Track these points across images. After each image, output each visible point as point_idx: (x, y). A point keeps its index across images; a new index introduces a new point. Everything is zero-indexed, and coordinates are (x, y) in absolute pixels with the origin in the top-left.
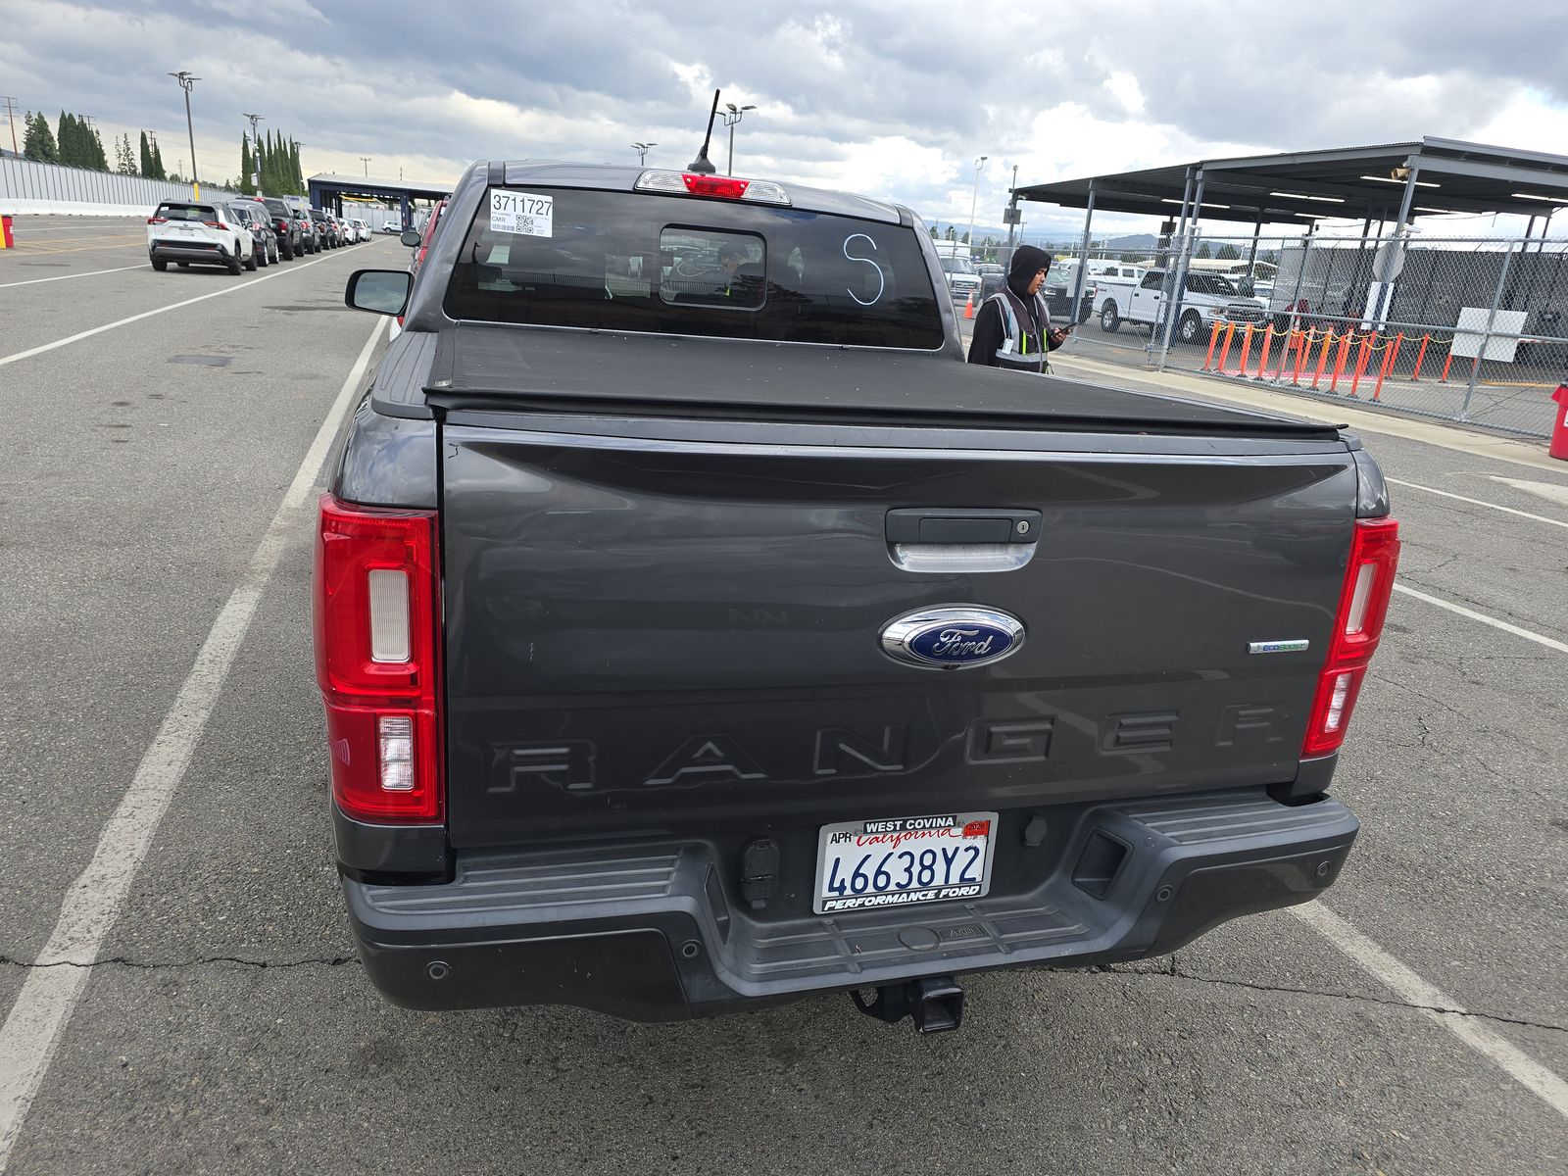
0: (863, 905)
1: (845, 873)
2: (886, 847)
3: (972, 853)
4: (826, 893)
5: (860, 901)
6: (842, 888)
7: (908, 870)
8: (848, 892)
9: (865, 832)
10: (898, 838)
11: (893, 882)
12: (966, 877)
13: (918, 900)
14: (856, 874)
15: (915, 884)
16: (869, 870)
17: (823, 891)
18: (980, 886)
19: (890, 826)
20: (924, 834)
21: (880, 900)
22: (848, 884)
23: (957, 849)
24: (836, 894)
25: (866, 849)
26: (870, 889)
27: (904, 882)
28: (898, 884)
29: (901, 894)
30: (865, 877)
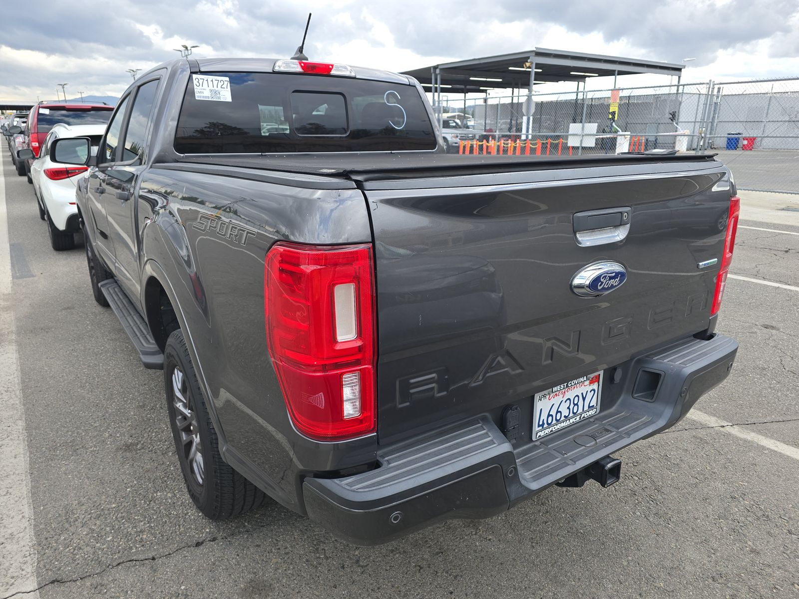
0: (552, 431)
1: (544, 416)
2: (559, 398)
3: (593, 392)
4: (537, 429)
5: (551, 429)
6: (543, 424)
7: (569, 408)
8: (546, 425)
9: (553, 392)
10: (564, 392)
11: (563, 416)
12: (591, 405)
13: (573, 422)
14: (549, 415)
15: (571, 415)
16: (553, 412)
17: (536, 428)
18: (596, 408)
19: (562, 386)
20: (574, 387)
21: (559, 426)
22: (545, 422)
23: (587, 391)
24: (541, 428)
25: (553, 401)
26: (554, 422)
27: (567, 415)
28: (565, 416)
29: (566, 421)
30: (552, 416)
